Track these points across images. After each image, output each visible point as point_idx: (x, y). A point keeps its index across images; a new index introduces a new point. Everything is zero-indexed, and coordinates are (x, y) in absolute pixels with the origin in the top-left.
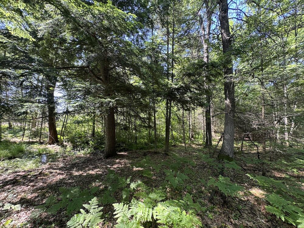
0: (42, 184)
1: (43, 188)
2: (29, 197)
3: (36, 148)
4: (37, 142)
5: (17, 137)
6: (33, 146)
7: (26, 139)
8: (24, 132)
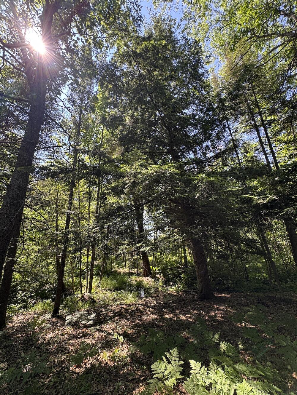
0: (138, 321)
1: (139, 325)
2: (129, 333)
3: (134, 279)
4: (135, 273)
5: (122, 267)
6: (132, 277)
7: (128, 270)
8: (126, 263)
